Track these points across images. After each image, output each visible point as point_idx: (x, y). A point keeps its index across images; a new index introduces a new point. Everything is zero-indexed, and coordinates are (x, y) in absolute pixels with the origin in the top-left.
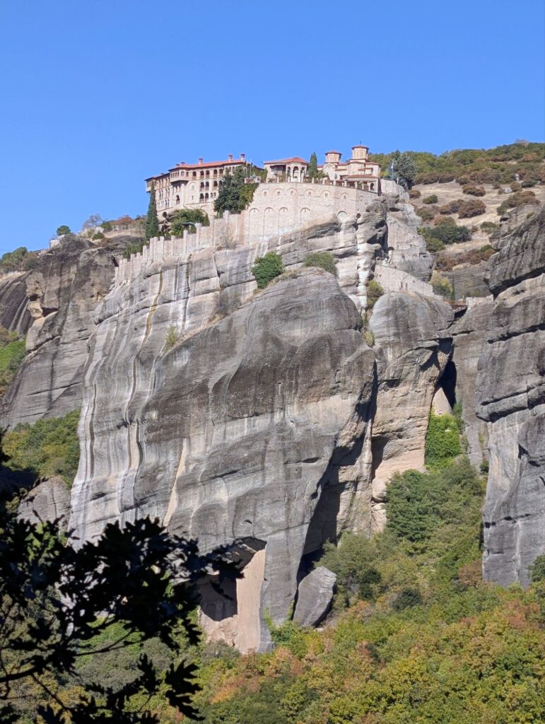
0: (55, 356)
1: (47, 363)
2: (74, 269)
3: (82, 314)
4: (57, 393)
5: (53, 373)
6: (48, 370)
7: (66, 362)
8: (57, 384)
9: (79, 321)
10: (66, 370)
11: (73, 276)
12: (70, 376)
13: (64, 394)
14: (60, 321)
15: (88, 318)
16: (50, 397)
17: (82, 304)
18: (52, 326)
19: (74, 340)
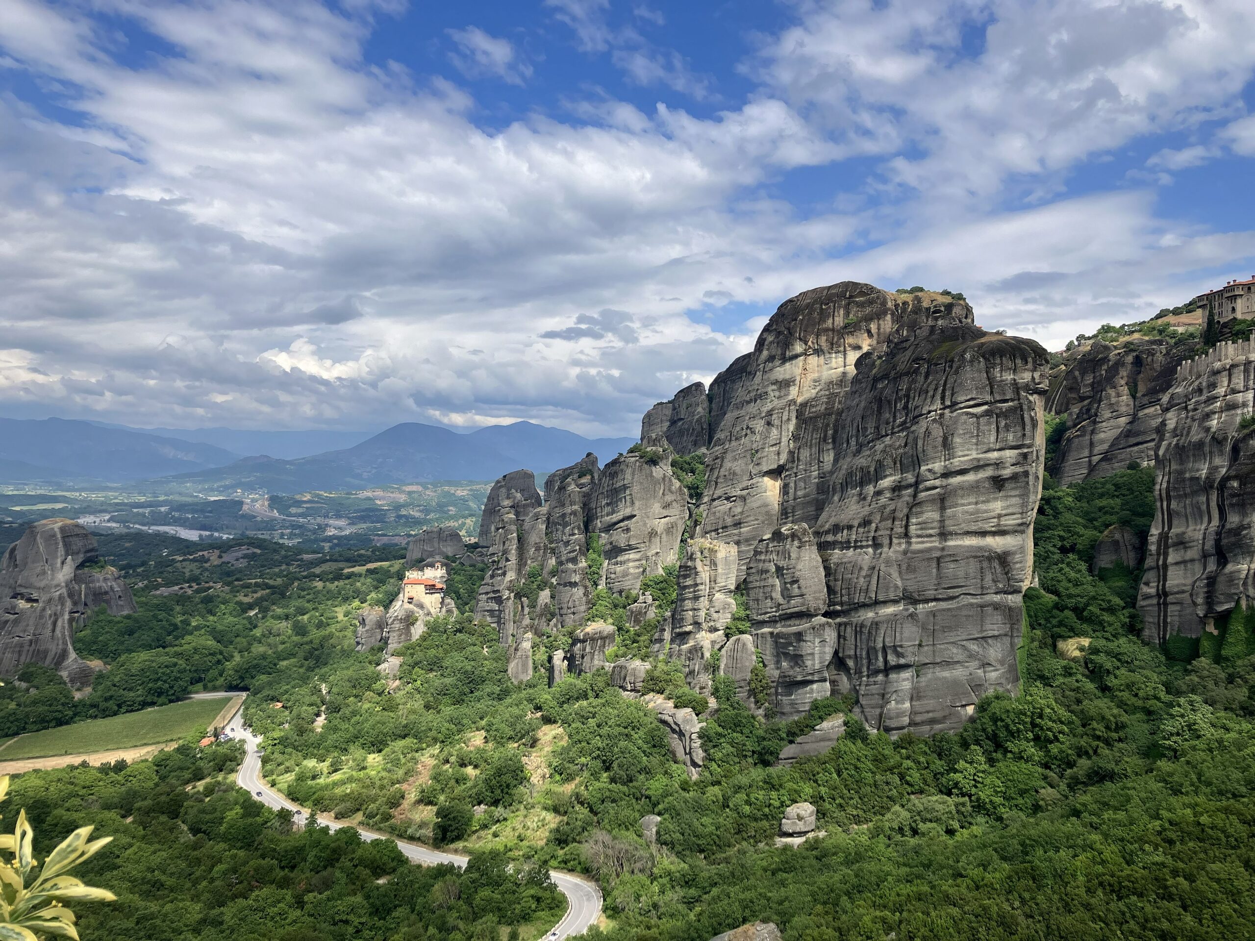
0: (1093, 432)
1: (1087, 437)
2: (1105, 367)
3: (1113, 400)
4: (1095, 459)
5: (1092, 444)
6: (1088, 442)
7: (1102, 436)
8: (1096, 451)
9: (1111, 405)
10: (1102, 442)
11: (1103, 372)
12: (1105, 446)
13: (1101, 460)
14: (1096, 405)
15: (1118, 402)
16: (1090, 461)
17: (1112, 392)
18: (1088, 410)
19: (1109, 419)
